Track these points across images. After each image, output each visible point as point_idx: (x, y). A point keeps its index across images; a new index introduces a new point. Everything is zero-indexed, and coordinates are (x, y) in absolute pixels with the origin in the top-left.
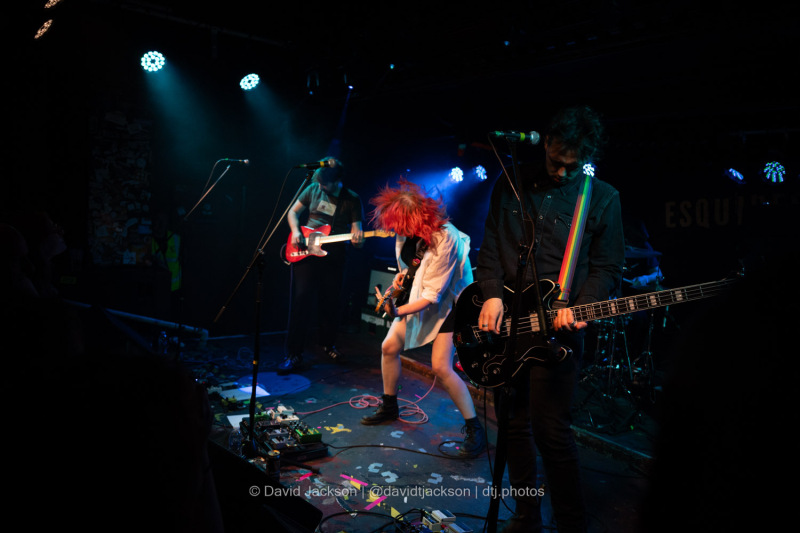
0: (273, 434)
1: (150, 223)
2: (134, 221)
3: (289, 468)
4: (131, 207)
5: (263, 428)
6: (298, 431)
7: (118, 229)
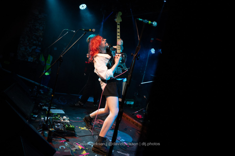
0: (57, 124)
1: (40, 49)
2: (35, 47)
3: (59, 137)
4: (35, 42)
5: (54, 122)
6: (66, 125)
7: (28, 49)
